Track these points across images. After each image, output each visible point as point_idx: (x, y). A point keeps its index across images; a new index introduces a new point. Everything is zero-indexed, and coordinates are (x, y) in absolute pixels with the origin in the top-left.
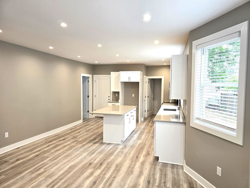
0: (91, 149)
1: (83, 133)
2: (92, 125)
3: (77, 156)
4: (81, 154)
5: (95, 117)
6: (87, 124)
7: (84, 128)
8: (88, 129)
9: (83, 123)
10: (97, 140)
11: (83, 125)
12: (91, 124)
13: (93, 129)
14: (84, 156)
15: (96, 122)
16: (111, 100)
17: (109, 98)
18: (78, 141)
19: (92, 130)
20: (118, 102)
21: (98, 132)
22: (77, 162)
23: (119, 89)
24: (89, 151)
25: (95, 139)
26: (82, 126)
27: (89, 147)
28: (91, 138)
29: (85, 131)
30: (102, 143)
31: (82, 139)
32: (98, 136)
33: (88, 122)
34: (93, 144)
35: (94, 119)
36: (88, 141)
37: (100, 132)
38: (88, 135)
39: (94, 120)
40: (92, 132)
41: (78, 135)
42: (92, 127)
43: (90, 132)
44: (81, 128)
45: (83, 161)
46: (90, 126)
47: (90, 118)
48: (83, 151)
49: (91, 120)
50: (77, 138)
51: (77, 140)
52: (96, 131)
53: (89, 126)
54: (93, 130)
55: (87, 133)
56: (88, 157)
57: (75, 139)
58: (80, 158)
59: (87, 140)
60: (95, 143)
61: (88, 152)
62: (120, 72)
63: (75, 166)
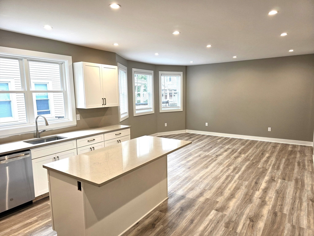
0: (189, 184)
3: (204, 177)
4: (201, 178)
14: (197, 176)
18: (215, 207)
22: (203, 171)
24: (191, 181)
25: (183, 210)
27: (192, 189)
28: (189, 214)
31: (210, 217)
32: (174, 223)
34: (186, 195)
36: (196, 207)
45: (197, 170)
48: (199, 182)
50: (223, 223)
51: (221, 214)
56: (192, 175)
57: (226, 219)
58: (202, 175)
59: (198, 211)
61: (193, 180)
63: (203, 168)
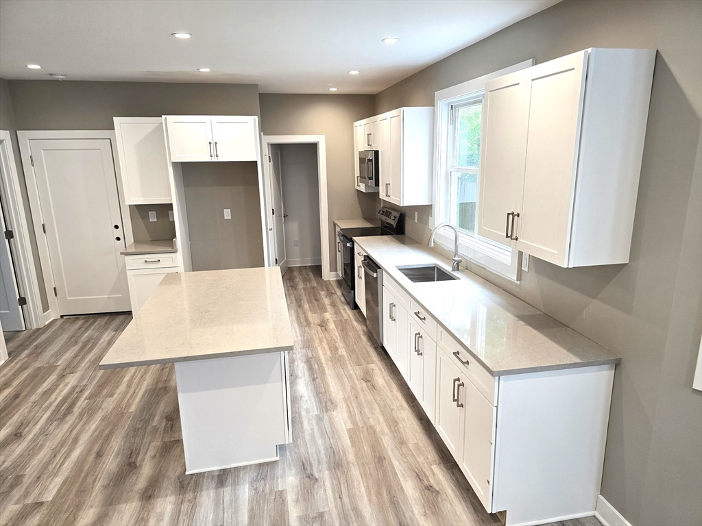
1: (44, 432)
2: (70, 368)
5: (62, 316)
6: (37, 364)
7: (33, 398)
8: (57, 397)
9: (16, 365)
10: (146, 470)
11: (15, 375)
12: (61, 363)
13: (86, 394)
15: (76, 348)
16: (130, 239)
17: (119, 233)
18: (44, 510)
19: (82, 403)
20: (170, 249)
21: (118, 405)
23: (169, 192)
25: (130, 465)
26: (15, 383)
28: (111, 463)
29: (50, 420)
30: (188, 485)
31: (59, 480)
32: (135, 436)
33: (38, 351)
34: (143, 508)
35: (62, 328)
36: (98, 486)
37: (133, 408)
38: (76, 440)
39: (65, 337)
40: (90, 417)
41: (21, 456)
42: (72, 380)
43: (81, 415)
44: (17, 396)
46: (62, 377)
47: (35, 327)
49: (44, 336)
50: (27, 481)
51: (30, 500)
52: (109, 404)
53: (53, 378)
54: (90, 397)
55: (66, 426)
57: (17, 493)
59: (90, 480)
60: (148, 495)
62: (164, 117)
